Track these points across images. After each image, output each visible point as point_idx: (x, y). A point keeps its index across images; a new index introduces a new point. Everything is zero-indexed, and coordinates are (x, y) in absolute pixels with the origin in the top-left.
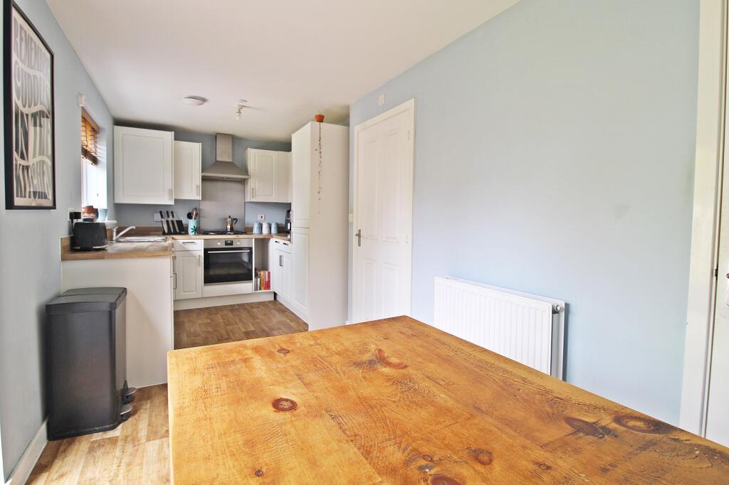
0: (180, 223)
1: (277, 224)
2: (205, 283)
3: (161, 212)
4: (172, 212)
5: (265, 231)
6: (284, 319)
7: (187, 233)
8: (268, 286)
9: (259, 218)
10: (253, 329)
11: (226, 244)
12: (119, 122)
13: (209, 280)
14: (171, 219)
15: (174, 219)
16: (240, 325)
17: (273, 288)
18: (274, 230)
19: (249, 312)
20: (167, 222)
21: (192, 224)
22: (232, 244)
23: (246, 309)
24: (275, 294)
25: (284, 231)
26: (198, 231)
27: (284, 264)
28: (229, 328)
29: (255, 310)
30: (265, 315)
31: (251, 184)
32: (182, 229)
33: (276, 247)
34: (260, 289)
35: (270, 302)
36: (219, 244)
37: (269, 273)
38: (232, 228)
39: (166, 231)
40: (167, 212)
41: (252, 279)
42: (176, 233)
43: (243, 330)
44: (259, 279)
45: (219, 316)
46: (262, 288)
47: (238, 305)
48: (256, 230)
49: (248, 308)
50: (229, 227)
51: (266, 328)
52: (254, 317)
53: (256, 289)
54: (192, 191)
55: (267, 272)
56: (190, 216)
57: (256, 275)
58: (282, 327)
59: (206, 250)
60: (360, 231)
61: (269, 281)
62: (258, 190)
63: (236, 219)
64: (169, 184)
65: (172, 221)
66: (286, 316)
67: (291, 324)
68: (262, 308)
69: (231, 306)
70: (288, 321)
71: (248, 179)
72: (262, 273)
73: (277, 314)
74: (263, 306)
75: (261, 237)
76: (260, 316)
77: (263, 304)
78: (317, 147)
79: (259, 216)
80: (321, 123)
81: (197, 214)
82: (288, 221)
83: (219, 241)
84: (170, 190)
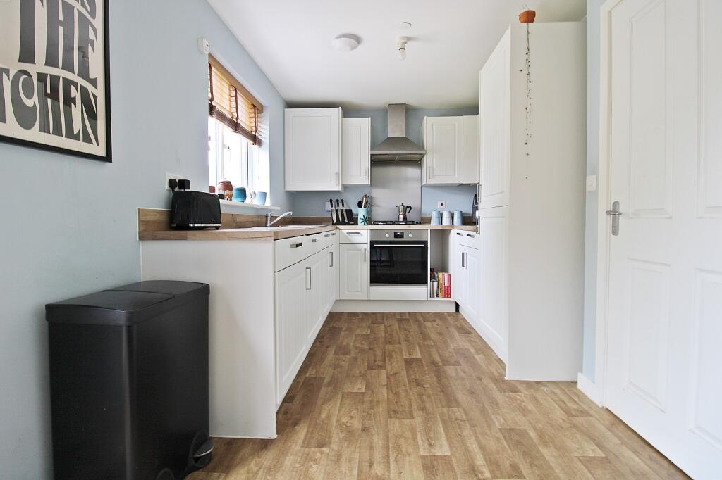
0: (349, 212)
1: (461, 212)
2: (371, 282)
3: (331, 201)
4: (342, 201)
5: (446, 221)
6: (467, 345)
7: (356, 223)
8: (447, 292)
9: (439, 206)
10: (419, 356)
11: (396, 236)
12: (291, 105)
13: (376, 279)
14: (341, 207)
15: (343, 208)
16: (404, 346)
17: (455, 296)
18: (457, 220)
19: (420, 326)
20: (337, 211)
21: (361, 213)
22: (402, 236)
23: (417, 320)
24: (457, 306)
25: (469, 220)
26: (368, 221)
27: (468, 263)
28: (389, 347)
29: (428, 324)
30: (440, 334)
31: (427, 161)
32: (351, 219)
33: (458, 241)
34: (438, 296)
35: (450, 314)
36: (387, 236)
37: (449, 276)
38: (405, 218)
39: (335, 222)
40: (338, 200)
41: (427, 283)
42: (344, 223)
43: (406, 356)
44: (436, 283)
45: (382, 327)
46: (440, 294)
47: (409, 313)
48: (434, 221)
49: (421, 319)
50: (401, 216)
51: (438, 359)
52: (425, 336)
53: (432, 295)
54: (360, 174)
55: (446, 275)
56: (360, 205)
57: (433, 278)
58: (462, 361)
59: (372, 243)
60: (616, 204)
61: (449, 287)
62: (437, 168)
63: (410, 207)
64: (336, 167)
65: (342, 210)
66: (470, 342)
67: (477, 357)
68: (438, 321)
69: (401, 314)
70: (472, 351)
71: (423, 155)
72: (440, 275)
73: (457, 335)
74: (441, 319)
75: (440, 227)
76: (433, 336)
77: (440, 316)
78: (523, 65)
79: (439, 204)
80: (530, 24)
81: (367, 202)
82: (475, 208)
83: (387, 233)
84: (336, 173)
